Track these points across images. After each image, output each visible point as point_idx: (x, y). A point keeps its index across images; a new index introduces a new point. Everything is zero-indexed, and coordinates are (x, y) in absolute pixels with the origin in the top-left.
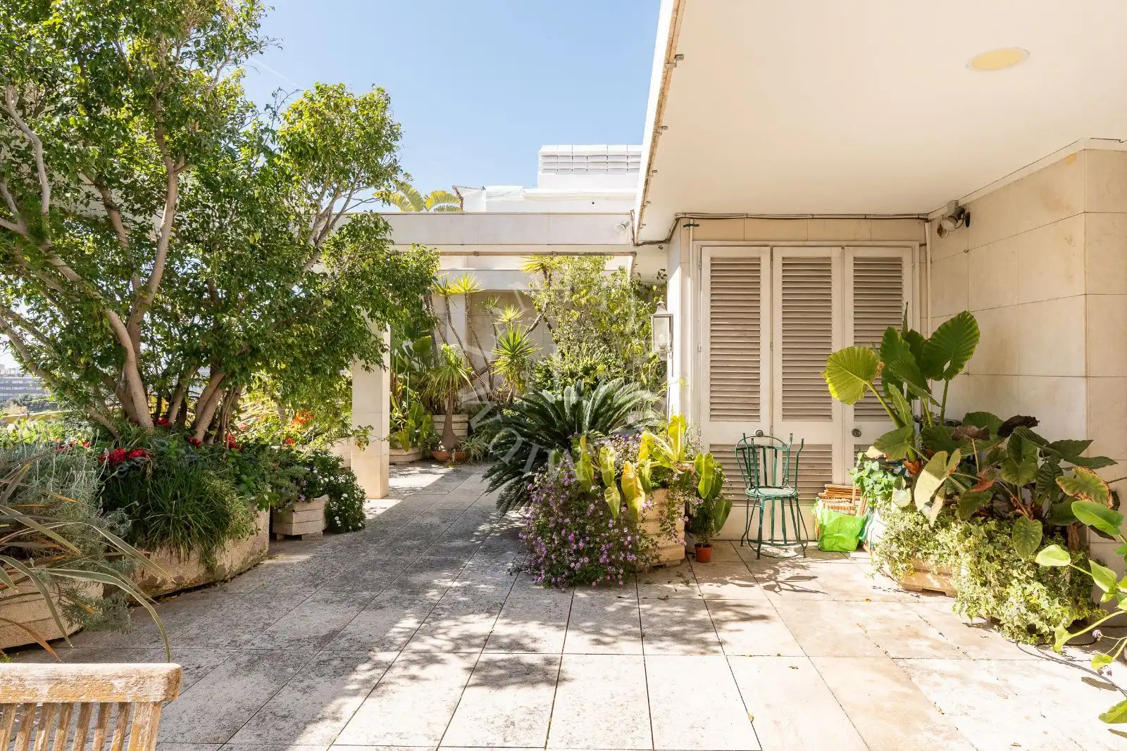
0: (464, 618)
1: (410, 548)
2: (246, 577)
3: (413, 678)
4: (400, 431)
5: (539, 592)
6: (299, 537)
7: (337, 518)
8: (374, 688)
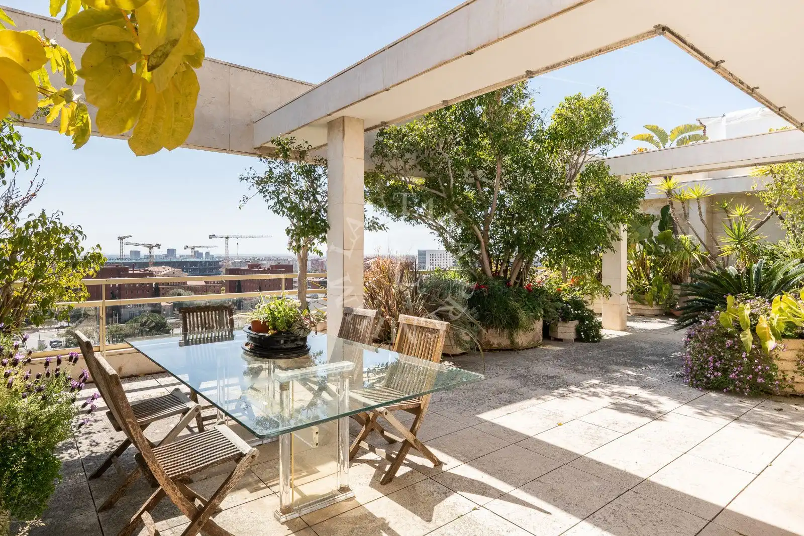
0: (626, 387)
1: (620, 355)
2: (529, 351)
3: (583, 398)
4: (646, 293)
5: (683, 387)
6: (561, 340)
7: (582, 333)
8: (562, 396)
